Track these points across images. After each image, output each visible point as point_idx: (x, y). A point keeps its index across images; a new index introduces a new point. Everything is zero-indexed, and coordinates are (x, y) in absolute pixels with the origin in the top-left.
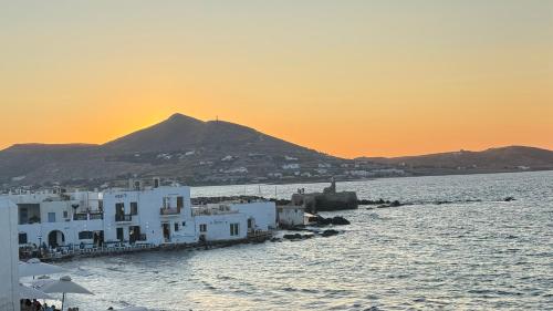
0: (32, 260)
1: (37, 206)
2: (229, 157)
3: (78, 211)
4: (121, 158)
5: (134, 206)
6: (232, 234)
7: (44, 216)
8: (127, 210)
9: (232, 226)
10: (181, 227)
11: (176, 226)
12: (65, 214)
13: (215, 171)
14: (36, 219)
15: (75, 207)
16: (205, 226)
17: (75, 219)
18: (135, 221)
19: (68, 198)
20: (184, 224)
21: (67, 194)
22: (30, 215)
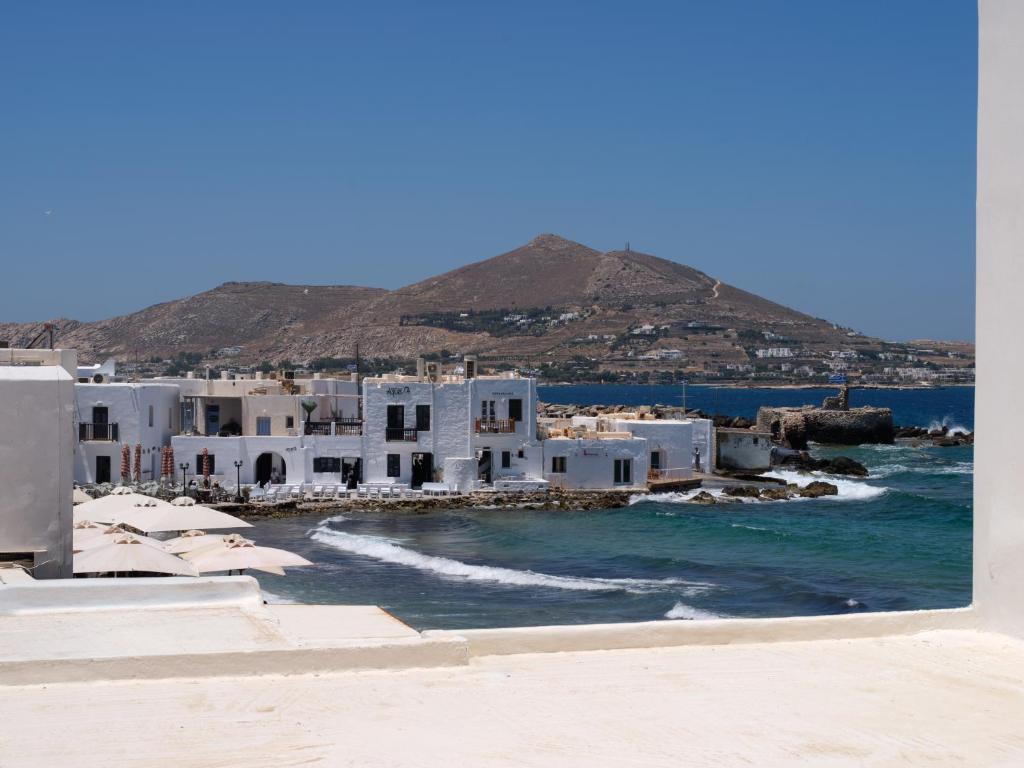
0: (181, 500)
1: (236, 403)
2: (647, 327)
3: (315, 417)
4: (432, 320)
5: (423, 413)
6: (617, 480)
7: (250, 424)
8: (410, 420)
9: (617, 463)
10: (514, 460)
11: (506, 457)
12: (290, 422)
13: (618, 354)
14: (234, 428)
15: (309, 408)
16: (563, 459)
17: (308, 432)
18: (426, 443)
19: (296, 390)
20: (521, 454)
21: (297, 381)
22: (223, 420)
